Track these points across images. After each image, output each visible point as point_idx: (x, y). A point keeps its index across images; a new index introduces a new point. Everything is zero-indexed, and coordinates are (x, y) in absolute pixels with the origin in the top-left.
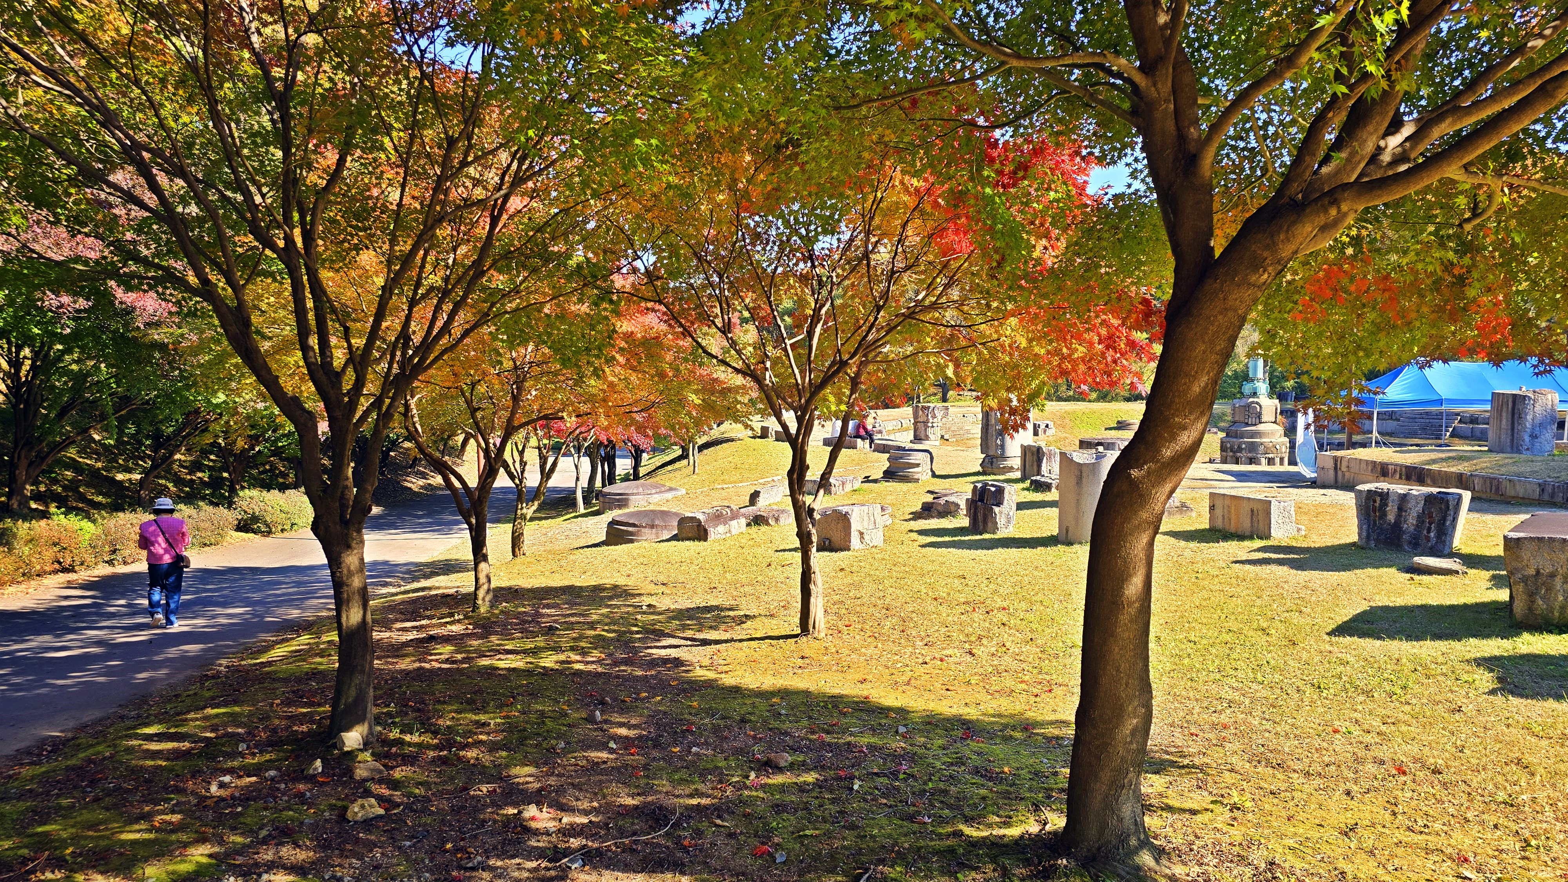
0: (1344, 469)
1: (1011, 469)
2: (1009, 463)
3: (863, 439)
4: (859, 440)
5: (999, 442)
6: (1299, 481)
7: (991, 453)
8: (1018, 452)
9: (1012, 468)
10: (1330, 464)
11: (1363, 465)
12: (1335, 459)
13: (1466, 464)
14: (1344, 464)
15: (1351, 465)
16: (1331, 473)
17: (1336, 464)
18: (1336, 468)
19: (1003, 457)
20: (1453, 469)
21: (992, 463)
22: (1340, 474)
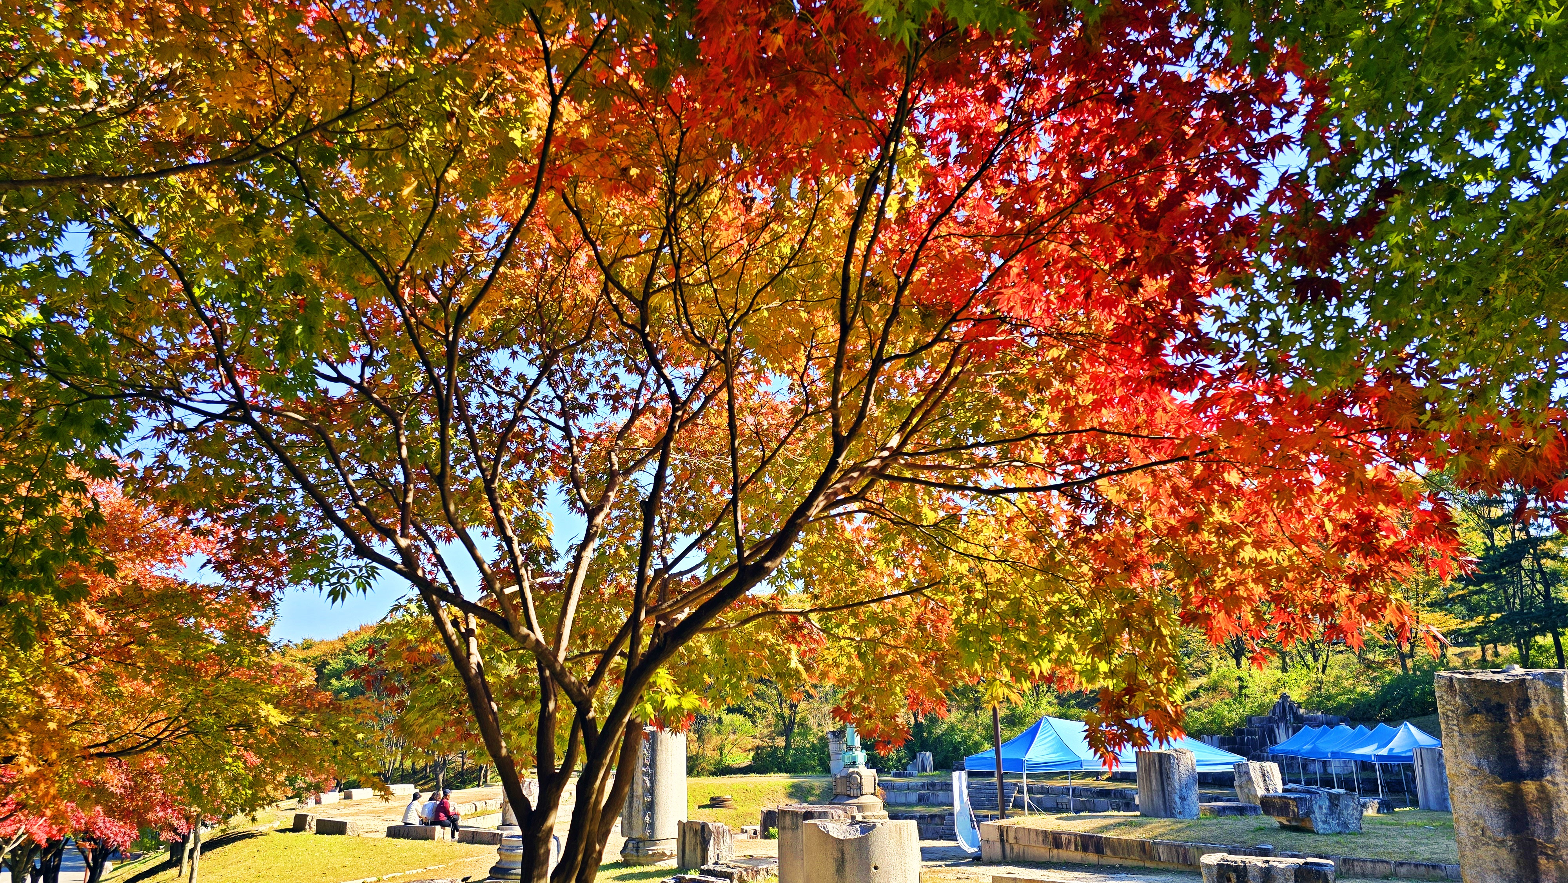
0: (1012, 840)
1: (662, 856)
2: (659, 848)
3: (443, 825)
4: (438, 828)
5: (647, 819)
6: (959, 858)
7: (635, 835)
8: (674, 832)
9: (664, 854)
10: (995, 836)
11: (1033, 835)
12: (1001, 829)
13: (1141, 830)
14: (1011, 835)
15: (1020, 836)
16: (998, 846)
17: (1002, 835)
18: (1002, 841)
19: (653, 840)
20: (1132, 837)
21: (637, 849)
22: (1007, 846)
